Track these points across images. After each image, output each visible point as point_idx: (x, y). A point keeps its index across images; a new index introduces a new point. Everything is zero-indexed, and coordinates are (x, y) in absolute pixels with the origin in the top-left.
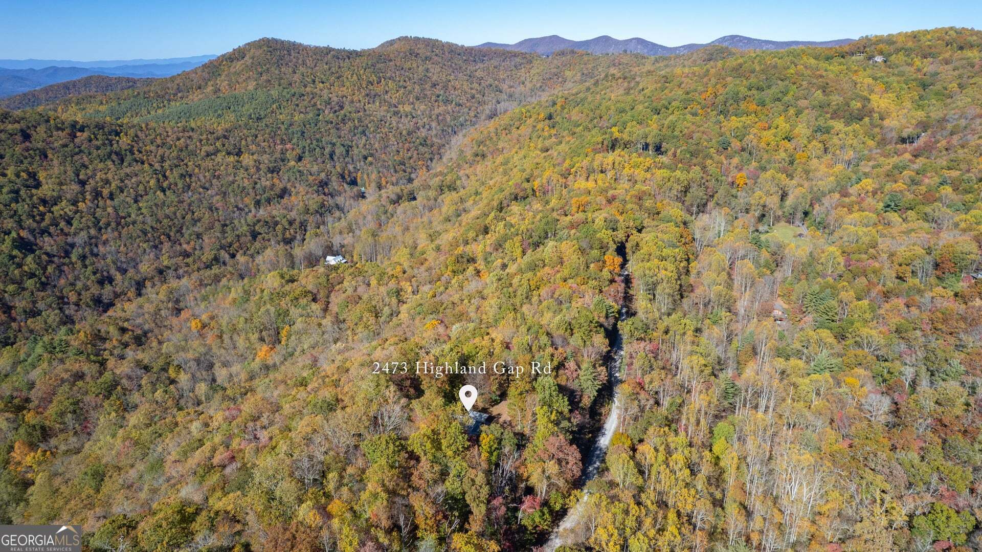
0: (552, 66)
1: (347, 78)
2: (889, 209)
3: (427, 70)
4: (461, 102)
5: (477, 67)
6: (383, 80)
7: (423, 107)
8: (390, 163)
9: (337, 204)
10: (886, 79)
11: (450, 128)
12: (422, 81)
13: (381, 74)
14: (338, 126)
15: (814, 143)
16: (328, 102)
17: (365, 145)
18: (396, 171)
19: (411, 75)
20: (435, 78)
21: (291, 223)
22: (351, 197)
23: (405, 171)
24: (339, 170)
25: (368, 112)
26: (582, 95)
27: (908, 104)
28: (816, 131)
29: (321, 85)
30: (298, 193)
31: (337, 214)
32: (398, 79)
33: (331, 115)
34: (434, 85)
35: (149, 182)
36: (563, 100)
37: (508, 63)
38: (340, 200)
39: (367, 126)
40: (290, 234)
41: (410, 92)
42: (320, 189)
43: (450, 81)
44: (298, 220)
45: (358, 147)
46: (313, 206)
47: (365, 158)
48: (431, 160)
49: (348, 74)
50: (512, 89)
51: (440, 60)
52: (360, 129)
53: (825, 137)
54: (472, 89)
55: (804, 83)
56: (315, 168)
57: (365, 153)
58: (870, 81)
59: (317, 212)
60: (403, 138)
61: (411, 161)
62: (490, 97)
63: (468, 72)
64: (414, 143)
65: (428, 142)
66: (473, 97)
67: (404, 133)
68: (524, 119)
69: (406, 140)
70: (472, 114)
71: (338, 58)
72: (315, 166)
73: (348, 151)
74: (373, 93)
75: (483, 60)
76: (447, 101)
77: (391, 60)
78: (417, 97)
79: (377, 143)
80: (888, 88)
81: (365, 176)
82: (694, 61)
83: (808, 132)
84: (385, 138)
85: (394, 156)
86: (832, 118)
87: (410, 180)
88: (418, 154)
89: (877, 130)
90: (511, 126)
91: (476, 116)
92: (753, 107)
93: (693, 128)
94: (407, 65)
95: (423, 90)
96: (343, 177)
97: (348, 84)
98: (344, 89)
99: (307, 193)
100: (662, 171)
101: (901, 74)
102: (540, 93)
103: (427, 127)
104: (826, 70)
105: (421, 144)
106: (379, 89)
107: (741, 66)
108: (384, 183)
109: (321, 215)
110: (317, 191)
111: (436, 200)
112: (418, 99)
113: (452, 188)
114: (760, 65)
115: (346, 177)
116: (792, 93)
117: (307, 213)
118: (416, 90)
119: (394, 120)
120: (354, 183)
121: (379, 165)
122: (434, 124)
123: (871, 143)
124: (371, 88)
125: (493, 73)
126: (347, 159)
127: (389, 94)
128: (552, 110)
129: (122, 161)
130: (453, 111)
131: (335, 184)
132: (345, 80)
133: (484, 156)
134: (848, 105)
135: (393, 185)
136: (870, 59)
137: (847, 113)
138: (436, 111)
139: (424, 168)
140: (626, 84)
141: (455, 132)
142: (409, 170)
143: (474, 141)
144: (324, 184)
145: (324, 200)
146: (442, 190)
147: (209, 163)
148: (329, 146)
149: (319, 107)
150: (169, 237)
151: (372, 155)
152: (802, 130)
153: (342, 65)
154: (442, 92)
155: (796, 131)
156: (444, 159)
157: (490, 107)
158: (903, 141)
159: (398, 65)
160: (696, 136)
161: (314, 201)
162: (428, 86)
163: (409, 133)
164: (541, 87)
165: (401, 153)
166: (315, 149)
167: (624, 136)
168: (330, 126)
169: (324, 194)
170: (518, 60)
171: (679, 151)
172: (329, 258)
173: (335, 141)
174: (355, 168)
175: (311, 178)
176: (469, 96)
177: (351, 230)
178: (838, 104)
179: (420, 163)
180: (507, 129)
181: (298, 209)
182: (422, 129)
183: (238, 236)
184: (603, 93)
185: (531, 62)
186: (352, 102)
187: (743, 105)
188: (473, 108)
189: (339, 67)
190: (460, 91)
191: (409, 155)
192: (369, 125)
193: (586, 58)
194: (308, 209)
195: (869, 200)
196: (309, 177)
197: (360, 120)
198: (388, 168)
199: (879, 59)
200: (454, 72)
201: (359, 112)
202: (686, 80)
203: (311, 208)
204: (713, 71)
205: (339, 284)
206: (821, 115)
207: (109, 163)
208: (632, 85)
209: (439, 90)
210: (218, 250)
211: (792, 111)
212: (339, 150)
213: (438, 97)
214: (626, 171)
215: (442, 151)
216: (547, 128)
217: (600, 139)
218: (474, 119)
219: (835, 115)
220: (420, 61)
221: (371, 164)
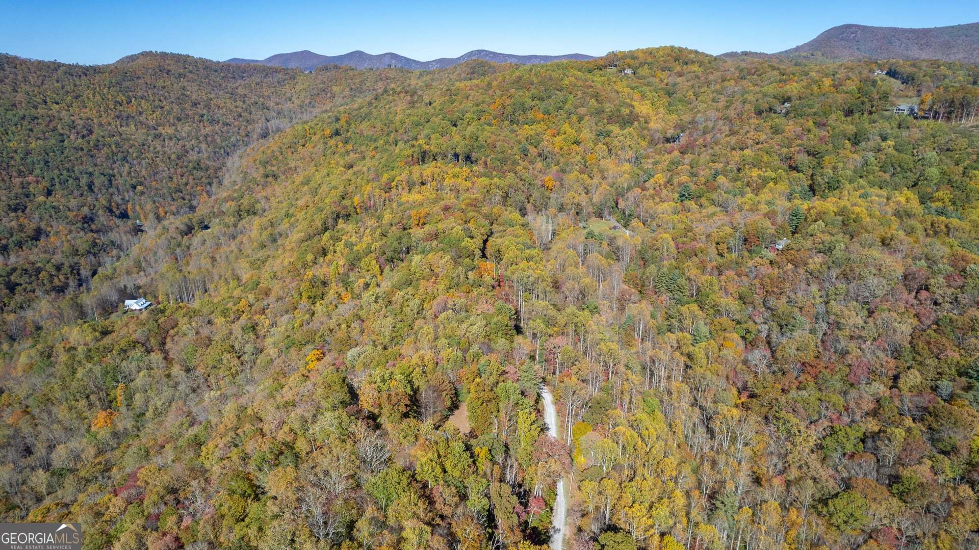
0: (318, 82)
1: (88, 98)
2: (684, 198)
3: (184, 88)
4: (228, 121)
5: (237, 84)
6: (133, 100)
7: (187, 128)
8: (165, 191)
9: (112, 242)
10: (640, 89)
11: (222, 150)
12: (180, 101)
13: (130, 94)
14: (91, 153)
15: (600, 145)
16: (72, 126)
17: (129, 173)
18: (173, 200)
19: (166, 94)
20: (194, 97)
21: (58, 268)
22: (126, 232)
23: (184, 199)
24: (104, 203)
25: (124, 136)
26: (365, 110)
27: (661, 110)
28: (598, 135)
29: (57, 106)
30: (57, 233)
31: (115, 252)
32: (152, 98)
33: (80, 140)
34: (195, 104)
36: (346, 115)
37: (270, 79)
38: (113, 236)
39: (128, 152)
40: (60, 280)
41: (169, 113)
42: (86, 225)
43: (211, 100)
44: (67, 264)
45: (121, 176)
46: (83, 247)
47: (134, 187)
48: (210, 184)
49: (88, 93)
50: (280, 106)
51: (196, 78)
52: (120, 155)
53: (607, 139)
54: (236, 107)
55: (579, 92)
56: (73, 203)
57: (134, 181)
58: (629, 90)
59: (89, 252)
60: (173, 163)
61: (188, 187)
62: (257, 115)
63: (230, 90)
64: (186, 167)
65: (203, 166)
66: (240, 116)
67: (173, 157)
68: (308, 136)
69: (177, 165)
70: (243, 133)
71: (72, 75)
72: (72, 200)
73: (110, 181)
74: (124, 114)
75: (243, 77)
76: (213, 121)
77: (139, 78)
78: (178, 118)
79: (143, 170)
80: (643, 96)
81: (138, 208)
82: (459, 74)
83: (593, 137)
84: (153, 164)
85: (166, 182)
86: (608, 123)
87: (192, 208)
88: (194, 179)
89: (645, 132)
90: (295, 144)
91: (247, 135)
92: (540, 116)
93: (494, 137)
94: (160, 83)
95: (183, 110)
96: (111, 211)
97: (90, 104)
98: (87, 110)
99: (70, 232)
100: (482, 179)
101: (649, 84)
102: (312, 109)
103: (196, 149)
104: (593, 81)
105: (195, 168)
106: (131, 110)
107: (520, 78)
108: (162, 214)
109: (95, 255)
110: (83, 229)
111: (235, 226)
112: (179, 119)
113: (252, 212)
114: (537, 78)
115: (115, 210)
116: (570, 102)
117: (77, 255)
118: (175, 110)
119: (158, 144)
120: (124, 216)
121: (152, 193)
122: (203, 146)
123: (644, 143)
124: (121, 108)
125: (256, 90)
126: (111, 190)
127: (144, 116)
128: (338, 126)
130: (222, 132)
131: (102, 218)
132: (86, 100)
133: (275, 177)
134: (619, 111)
135: (174, 214)
136: (621, 71)
137: (620, 119)
138: (203, 132)
139: (205, 194)
140: (409, 98)
141: (228, 154)
142: (187, 197)
143: (257, 162)
144: (88, 220)
145: (95, 239)
146: (240, 216)
148: (85, 176)
149: (61, 131)
151: (141, 184)
152: (586, 134)
153: (78, 83)
154: (205, 112)
155: (582, 136)
156: (226, 182)
157: (260, 125)
158: (668, 140)
159: (149, 82)
160: (498, 144)
161: (82, 240)
162: (188, 106)
163: (179, 158)
164: (310, 103)
165: (175, 179)
166: (67, 181)
167: (432, 148)
168: (80, 153)
169: (92, 231)
170: (280, 76)
171: (489, 160)
172: (128, 302)
173: (91, 170)
174: (122, 199)
175: (71, 215)
176: (235, 114)
177: (140, 268)
178: (611, 111)
179: (198, 188)
180: (292, 147)
181: (62, 252)
182: (191, 152)
184: (387, 107)
185: (294, 78)
186: (101, 125)
187: (531, 115)
188: (243, 127)
189: (75, 86)
190: (224, 110)
191: (184, 180)
192: (130, 150)
193: (351, 73)
194: (77, 250)
195: (665, 192)
196: (68, 213)
197: (117, 145)
198: (163, 196)
199: (629, 71)
200: (213, 90)
201: (114, 136)
202: (473, 93)
203: (80, 249)
204: (495, 83)
205: (173, 328)
206: (599, 121)
208: (416, 98)
209: (201, 110)
211: (574, 118)
212: (98, 181)
213: (202, 117)
214: (448, 181)
215: (220, 174)
216: (341, 145)
217: (410, 152)
218: (246, 139)
219: (610, 120)
220: (173, 78)
221: (142, 193)
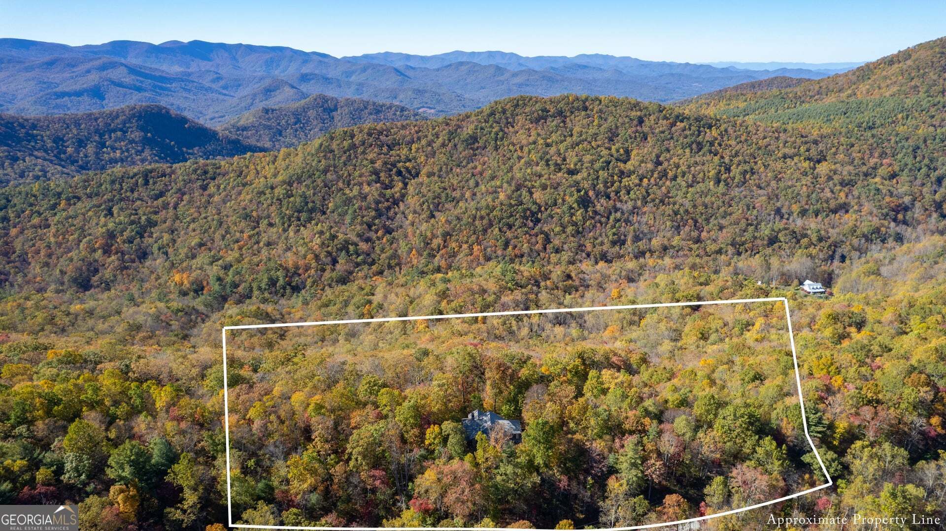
9: (898, 234)
30: (857, 211)
35: (709, 172)
42: (892, 213)
46: (864, 229)
99: (871, 214)
109: (868, 240)
110: (885, 215)
117: (851, 235)
129: (700, 150)
144: (901, 209)
147: (779, 165)
150: (696, 222)
161: (869, 224)
175: (887, 199)
181: (842, 228)
183: (755, 238)
194: (855, 231)
196: (887, 197)
203: (860, 230)
207: (688, 150)
210: (727, 245)
